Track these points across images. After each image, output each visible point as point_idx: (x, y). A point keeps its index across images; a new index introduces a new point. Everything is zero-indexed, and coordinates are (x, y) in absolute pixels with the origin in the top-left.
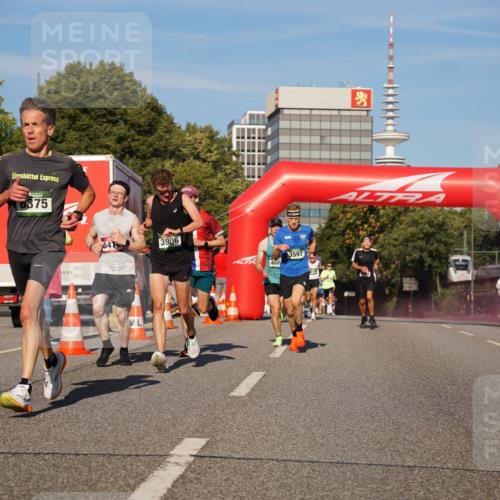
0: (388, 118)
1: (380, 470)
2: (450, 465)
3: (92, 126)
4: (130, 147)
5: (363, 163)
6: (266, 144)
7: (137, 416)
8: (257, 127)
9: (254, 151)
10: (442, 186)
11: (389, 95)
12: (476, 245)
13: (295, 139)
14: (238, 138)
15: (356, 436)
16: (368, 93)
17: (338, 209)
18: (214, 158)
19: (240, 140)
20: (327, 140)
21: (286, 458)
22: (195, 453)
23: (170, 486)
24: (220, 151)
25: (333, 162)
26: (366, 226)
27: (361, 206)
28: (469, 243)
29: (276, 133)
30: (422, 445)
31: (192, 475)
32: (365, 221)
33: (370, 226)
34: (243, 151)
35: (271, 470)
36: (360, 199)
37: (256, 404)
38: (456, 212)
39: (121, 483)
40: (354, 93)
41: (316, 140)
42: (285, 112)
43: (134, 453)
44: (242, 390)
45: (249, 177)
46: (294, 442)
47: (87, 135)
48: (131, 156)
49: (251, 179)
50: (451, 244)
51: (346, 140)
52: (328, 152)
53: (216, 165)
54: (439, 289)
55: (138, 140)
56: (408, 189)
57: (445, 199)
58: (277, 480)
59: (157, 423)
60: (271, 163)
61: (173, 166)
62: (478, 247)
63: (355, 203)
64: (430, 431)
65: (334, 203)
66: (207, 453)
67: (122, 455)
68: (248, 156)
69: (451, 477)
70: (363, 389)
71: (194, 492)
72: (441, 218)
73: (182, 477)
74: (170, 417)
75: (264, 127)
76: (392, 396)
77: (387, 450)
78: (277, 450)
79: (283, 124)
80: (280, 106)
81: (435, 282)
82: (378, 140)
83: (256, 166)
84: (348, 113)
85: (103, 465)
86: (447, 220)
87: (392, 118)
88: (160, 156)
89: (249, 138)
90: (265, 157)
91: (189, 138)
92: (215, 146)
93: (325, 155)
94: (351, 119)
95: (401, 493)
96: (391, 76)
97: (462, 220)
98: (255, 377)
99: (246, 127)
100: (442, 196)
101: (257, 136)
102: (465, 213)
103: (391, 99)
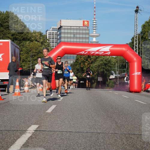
0: (94, 29)
1: (90, 134)
2: (111, 132)
3: (4, 31)
4: (16, 37)
5: (86, 43)
6: (57, 37)
7: (17, 119)
8: (55, 32)
9: (54, 39)
10: (110, 50)
11: (94, 23)
12: (119, 67)
13: (66, 35)
14: (49, 35)
15: (83, 124)
16: (88, 22)
17: (79, 57)
18: (41, 41)
19: (50, 36)
20: (76, 36)
21: (62, 131)
22: (35, 129)
23: (27, 139)
24: (43, 39)
25: (77, 42)
26: (87, 62)
27: (86, 56)
28: (117, 67)
29: (60, 34)
30: (103, 126)
31: (34, 136)
32: (87, 60)
33: (88, 62)
34: (50, 39)
35: (58, 134)
36: (85, 53)
37: (54, 115)
38: (114, 58)
39: (12, 139)
40: (84, 22)
41: (72, 36)
42: (63, 27)
43: (16, 130)
44: (49, 111)
45: (52, 47)
46: (64, 126)
47: (3, 34)
48: (16, 40)
49: (53, 47)
50: (112, 67)
51: (81, 36)
52: (76, 39)
53: (42, 43)
54: (109, 80)
55: (18, 35)
56: (100, 51)
57: (110, 54)
58: (59, 137)
59: (23, 121)
60: (59, 42)
61: (29, 43)
62: (120, 68)
63: (84, 55)
64: (105, 122)
65: (78, 55)
66: (39, 129)
67: (13, 130)
68: (52, 40)
69: (111, 136)
70: (86, 110)
71: (34, 141)
72: (109, 59)
73: (31, 137)
74: (27, 119)
75: (57, 32)
76: (94, 112)
77: (92, 128)
78: (60, 128)
79: (62, 31)
80: (61, 25)
81: (107, 78)
82: (91, 36)
83: (54, 43)
84: (82, 28)
85: (7, 133)
86: (111, 60)
87: (95, 29)
88: (25, 40)
89: (52, 35)
90: (57, 41)
91: (34, 35)
92: (42, 37)
93: (75, 40)
94: (83, 30)
95: (96, 141)
96: (95, 17)
97: (115, 60)
98: (53, 107)
99: (51, 32)
100: (110, 53)
101: (54, 34)
102: (116, 58)
103: (95, 24)
